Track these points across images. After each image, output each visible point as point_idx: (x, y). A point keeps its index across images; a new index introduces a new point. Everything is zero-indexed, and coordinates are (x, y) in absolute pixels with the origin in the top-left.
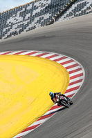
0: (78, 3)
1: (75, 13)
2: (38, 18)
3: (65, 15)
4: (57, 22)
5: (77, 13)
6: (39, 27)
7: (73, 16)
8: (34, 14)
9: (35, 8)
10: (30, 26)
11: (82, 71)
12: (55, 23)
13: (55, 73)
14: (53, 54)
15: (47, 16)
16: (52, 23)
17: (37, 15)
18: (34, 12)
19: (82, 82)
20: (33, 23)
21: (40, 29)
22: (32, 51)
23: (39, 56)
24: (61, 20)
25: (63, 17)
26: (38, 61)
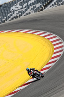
1: (58, 3)
2: (32, 7)
3: (51, 4)
4: (46, 9)
5: (60, 3)
6: (33, 13)
7: (57, 5)
8: (29, 4)
10: (27, 12)
11: (63, 44)
12: (44, 10)
14: (43, 32)
15: (38, 5)
16: (42, 10)
17: (32, 4)
18: (30, 2)
20: (29, 10)
21: (33, 14)
22: (28, 30)
23: (33, 33)
24: (48, 8)
25: (49, 6)
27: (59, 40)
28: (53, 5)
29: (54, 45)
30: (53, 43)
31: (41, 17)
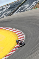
0: (22, 7)
4: (13, 15)
5: (22, 11)
6: (5, 17)
7: (20, 12)
9: (4, 9)
11: (24, 36)
12: (12, 15)
13: (12, 37)
14: (11, 28)
15: (9, 12)
16: (11, 15)
17: (4, 12)
18: (3, 10)
19: (24, 40)
20: (3, 15)
22: (2, 27)
23: (5, 29)
24: (15, 14)
25: (15, 12)
26: (5, 31)
27: (21, 33)
28: (17, 12)
29: (19, 36)
30: (18, 35)
31: (11, 19)
